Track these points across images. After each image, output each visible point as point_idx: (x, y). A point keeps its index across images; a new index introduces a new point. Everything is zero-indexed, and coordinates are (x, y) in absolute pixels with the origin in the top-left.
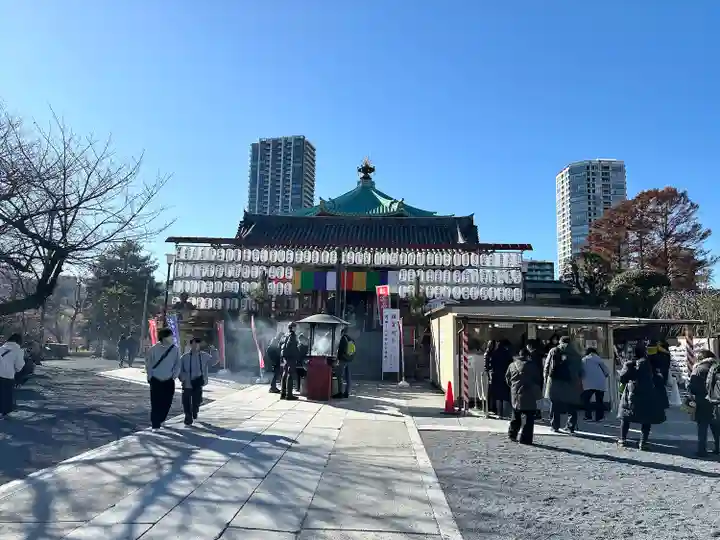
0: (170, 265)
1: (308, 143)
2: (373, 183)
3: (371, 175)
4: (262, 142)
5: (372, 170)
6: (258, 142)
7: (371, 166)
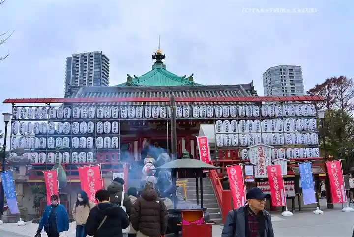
0: (7, 123)
1: (104, 56)
2: (165, 66)
3: (163, 60)
4: (74, 57)
5: (163, 57)
6: (71, 56)
7: (163, 54)
